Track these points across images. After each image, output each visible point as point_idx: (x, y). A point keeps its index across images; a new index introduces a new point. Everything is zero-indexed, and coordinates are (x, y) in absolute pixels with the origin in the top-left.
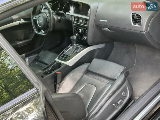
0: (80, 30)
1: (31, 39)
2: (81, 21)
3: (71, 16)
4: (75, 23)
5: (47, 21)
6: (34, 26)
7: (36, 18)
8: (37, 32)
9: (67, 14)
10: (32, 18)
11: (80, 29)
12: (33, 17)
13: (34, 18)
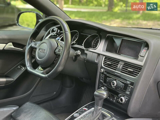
0: (115, 82)
1: (15, 79)
2: (120, 66)
3: (99, 54)
4: (104, 68)
5: (55, 53)
6: (27, 57)
7: (36, 44)
8: (30, 68)
9: (90, 50)
10: (29, 44)
11: (115, 80)
12: (30, 42)
13: (33, 44)
